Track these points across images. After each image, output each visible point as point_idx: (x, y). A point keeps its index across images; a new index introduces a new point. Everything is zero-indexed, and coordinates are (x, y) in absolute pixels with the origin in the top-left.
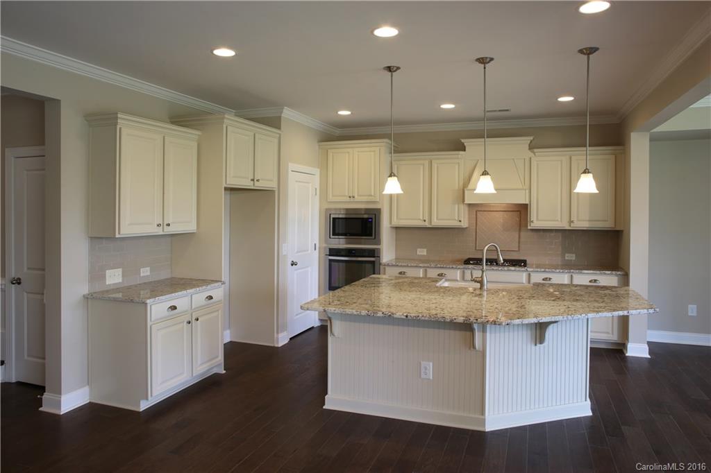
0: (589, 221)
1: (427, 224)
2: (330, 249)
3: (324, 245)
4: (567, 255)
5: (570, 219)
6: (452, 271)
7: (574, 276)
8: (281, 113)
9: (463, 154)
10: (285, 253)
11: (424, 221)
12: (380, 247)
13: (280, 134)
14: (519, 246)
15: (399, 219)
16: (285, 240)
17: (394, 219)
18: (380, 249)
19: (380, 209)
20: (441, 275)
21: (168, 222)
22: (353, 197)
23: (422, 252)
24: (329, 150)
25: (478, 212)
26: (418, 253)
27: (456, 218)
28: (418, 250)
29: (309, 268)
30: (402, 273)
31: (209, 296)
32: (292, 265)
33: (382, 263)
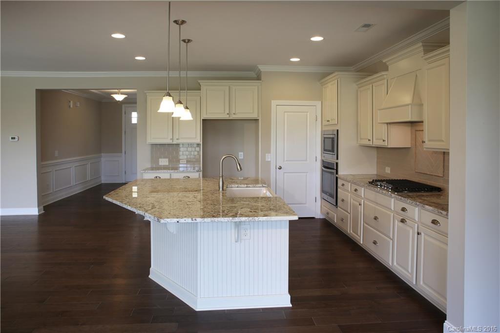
1: (371, 144)
2: (323, 161)
7: (422, 211)
8: (260, 70)
9: (386, 75)
10: (269, 160)
11: (369, 140)
12: (337, 161)
13: (261, 83)
14: (444, 172)
15: (361, 139)
16: (269, 152)
17: (359, 140)
18: (337, 163)
19: (338, 130)
20: (355, 190)
21: (177, 138)
22: (329, 121)
23: (388, 170)
24: (323, 86)
25: (417, 132)
26: (386, 171)
27: (383, 138)
28: (386, 168)
29: (308, 174)
30: (343, 185)
31: (187, 176)
32: (279, 169)
33: (337, 175)
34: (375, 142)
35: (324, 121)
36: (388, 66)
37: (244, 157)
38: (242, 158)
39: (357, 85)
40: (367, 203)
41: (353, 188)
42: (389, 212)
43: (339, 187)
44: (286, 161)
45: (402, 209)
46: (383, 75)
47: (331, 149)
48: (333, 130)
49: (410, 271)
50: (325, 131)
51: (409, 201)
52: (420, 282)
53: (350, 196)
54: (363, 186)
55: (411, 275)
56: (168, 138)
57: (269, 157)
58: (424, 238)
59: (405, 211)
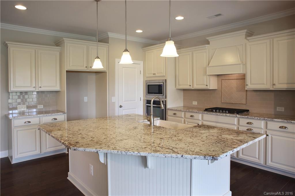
0: (287, 84)
1: (191, 88)
2: (147, 100)
3: (145, 98)
4: (278, 108)
5: (273, 83)
6: (198, 114)
7: (269, 123)
8: (108, 35)
9: (208, 47)
10: (114, 101)
11: (190, 86)
12: (166, 99)
13: (109, 45)
14: (246, 101)
15: (179, 85)
16: (114, 96)
17: (177, 85)
18: (166, 101)
19: (166, 80)
20: (191, 116)
21: (40, 86)
22: (155, 74)
23: (195, 103)
24: (146, 52)
25: (222, 80)
26: (193, 104)
27: (205, 84)
28: (193, 102)
29: (136, 109)
30: (175, 114)
31: (55, 119)
32: (120, 107)
33: (166, 108)
34: (196, 87)
35: (147, 75)
36: (209, 42)
37: (88, 101)
38: (87, 101)
40: (205, 122)
41: (188, 115)
42: (233, 126)
43: (169, 116)
44: (124, 101)
45: (248, 123)
46: (205, 47)
47: (158, 92)
48: (159, 80)
49: (257, 157)
50: (149, 81)
51: (256, 118)
52: (269, 162)
53: (184, 120)
54: (202, 113)
55: (259, 159)
56: (31, 86)
57: (114, 99)
58: (272, 138)
59: (251, 124)
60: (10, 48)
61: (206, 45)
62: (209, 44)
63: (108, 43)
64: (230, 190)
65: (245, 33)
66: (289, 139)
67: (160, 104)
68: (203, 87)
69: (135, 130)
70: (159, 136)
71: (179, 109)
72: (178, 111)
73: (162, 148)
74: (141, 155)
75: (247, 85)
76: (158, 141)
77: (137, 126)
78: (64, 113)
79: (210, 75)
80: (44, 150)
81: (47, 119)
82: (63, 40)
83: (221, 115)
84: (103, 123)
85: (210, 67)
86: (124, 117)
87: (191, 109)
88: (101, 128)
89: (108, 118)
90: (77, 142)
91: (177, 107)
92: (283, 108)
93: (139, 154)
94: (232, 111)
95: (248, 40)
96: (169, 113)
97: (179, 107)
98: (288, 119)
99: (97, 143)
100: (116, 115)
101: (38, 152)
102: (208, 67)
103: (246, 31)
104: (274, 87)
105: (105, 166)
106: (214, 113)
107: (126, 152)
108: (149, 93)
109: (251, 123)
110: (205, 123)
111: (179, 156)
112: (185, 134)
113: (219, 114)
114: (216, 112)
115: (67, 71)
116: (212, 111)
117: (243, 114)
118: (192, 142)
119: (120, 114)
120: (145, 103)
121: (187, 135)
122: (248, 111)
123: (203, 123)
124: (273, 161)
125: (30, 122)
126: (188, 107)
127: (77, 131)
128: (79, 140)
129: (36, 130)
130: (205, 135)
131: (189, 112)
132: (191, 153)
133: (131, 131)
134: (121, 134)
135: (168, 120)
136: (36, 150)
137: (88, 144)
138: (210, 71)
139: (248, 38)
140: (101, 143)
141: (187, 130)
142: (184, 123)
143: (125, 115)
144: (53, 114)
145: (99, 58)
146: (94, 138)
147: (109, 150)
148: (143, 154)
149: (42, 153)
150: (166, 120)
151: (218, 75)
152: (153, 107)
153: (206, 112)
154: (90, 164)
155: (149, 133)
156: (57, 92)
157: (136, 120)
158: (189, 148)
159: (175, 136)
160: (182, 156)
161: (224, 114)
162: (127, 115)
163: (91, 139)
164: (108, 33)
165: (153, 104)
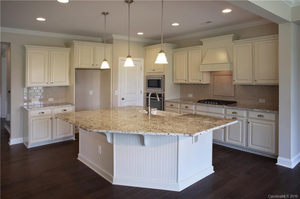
1: (187, 82)
2: (147, 93)
3: (146, 91)
4: (260, 100)
5: (255, 79)
6: (191, 105)
7: (249, 112)
8: (112, 37)
10: (117, 95)
11: (186, 80)
13: (113, 46)
14: (235, 94)
15: (176, 80)
16: (117, 89)
17: (174, 80)
18: (164, 94)
19: (164, 75)
20: (186, 107)
21: (51, 82)
22: (155, 70)
23: (191, 96)
24: (147, 50)
25: (214, 76)
26: (189, 96)
27: (199, 79)
28: (189, 95)
29: (137, 101)
30: (172, 105)
31: (64, 110)
32: (122, 99)
33: (164, 100)
34: (191, 81)
35: (147, 71)
36: (202, 43)
38: (92, 94)
39: (173, 51)
41: (184, 106)
42: (221, 116)
43: (166, 107)
44: (126, 94)
45: (233, 113)
46: (199, 47)
47: (157, 86)
48: (158, 75)
49: (241, 141)
50: (149, 76)
51: (240, 108)
52: (249, 145)
53: (180, 111)
54: (195, 104)
55: (242, 143)
56: (44, 82)
57: (117, 93)
58: (252, 124)
59: (236, 114)
60: (27, 50)
61: (200, 46)
62: (203, 45)
63: (112, 43)
64: (212, 165)
65: (232, 37)
66: (265, 125)
67: (156, 97)
68: (198, 82)
69: (136, 118)
70: (154, 122)
71: (176, 101)
72: (175, 102)
73: (155, 129)
74: (139, 134)
75: (234, 81)
76: (153, 125)
77: (137, 115)
78: (72, 104)
79: (203, 72)
80: (55, 137)
81: (58, 110)
82: (73, 42)
83: (211, 106)
84: (109, 113)
85: (203, 65)
86: (126, 108)
87: (186, 101)
88: (107, 116)
89: (111, 109)
90: (91, 126)
91: (174, 100)
92: (265, 100)
93: (138, 133)
94: (220, 103)
95: (235, 43)
96: (167, 104)
97: (176, 99)
98: (265, 109)
99: (106, 126)
100: (119, 106)
101: (49, 138)
102: (201, 65)
103: (233, 35)
104: (256, 83)
105: (111, 145)
106: (205, 105)
107: (128, 132)
108: (149, 86)
109: (236, 112)
110: (198, 113)
111: (166, 134)
112: (175, 120)
113: (209, 105)
114: (207, 103)
115: (76, 69)
116: (204, 103)
117: (230, 105)
118: (179, 126)
119: (123, 105)
120: (145, 96)
121: (176, 121)
122: (235, 102)
123: (196, 113)
124: (253, 144)
125: (44, 113)
126: (184, 99)
127: (89, 119)
128: (92, 124)
129: (48, 120)
130: (190, 121)
131: (184, 103)
132: (175, 132)
133: (132, 119)
134: (124, 121)
135: (165, 111)
136: (48, 137)
137: (100, 127)
138: (203, 68)
139: (235, 41)
140: (109, 126)
141: (177, 117)
142: (180, 113)
143: (126, 106)
144: (63, 106)
145: (106, 61)
146: (103, 123)
147: (116, 131)
148: (140, 133)
149: (53, 140)
150: (164, 110)
151: (210, 72)
152: (151, 99)
153: (199, 104)
154: (98, 145)
155: (146, 120)
156: (66, 87)
157: (137, 110)
158: (174, 129)
159: (167, 122)
160: (168, 134)
161: (214, 106)
162: (129, 106)
163: (101, 124)
164: (112, 35)
165: (151, 96)
